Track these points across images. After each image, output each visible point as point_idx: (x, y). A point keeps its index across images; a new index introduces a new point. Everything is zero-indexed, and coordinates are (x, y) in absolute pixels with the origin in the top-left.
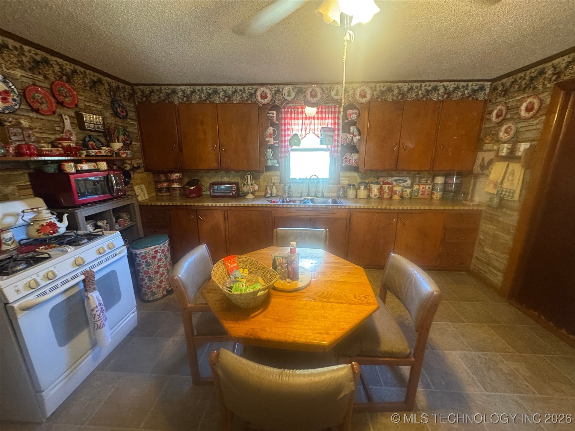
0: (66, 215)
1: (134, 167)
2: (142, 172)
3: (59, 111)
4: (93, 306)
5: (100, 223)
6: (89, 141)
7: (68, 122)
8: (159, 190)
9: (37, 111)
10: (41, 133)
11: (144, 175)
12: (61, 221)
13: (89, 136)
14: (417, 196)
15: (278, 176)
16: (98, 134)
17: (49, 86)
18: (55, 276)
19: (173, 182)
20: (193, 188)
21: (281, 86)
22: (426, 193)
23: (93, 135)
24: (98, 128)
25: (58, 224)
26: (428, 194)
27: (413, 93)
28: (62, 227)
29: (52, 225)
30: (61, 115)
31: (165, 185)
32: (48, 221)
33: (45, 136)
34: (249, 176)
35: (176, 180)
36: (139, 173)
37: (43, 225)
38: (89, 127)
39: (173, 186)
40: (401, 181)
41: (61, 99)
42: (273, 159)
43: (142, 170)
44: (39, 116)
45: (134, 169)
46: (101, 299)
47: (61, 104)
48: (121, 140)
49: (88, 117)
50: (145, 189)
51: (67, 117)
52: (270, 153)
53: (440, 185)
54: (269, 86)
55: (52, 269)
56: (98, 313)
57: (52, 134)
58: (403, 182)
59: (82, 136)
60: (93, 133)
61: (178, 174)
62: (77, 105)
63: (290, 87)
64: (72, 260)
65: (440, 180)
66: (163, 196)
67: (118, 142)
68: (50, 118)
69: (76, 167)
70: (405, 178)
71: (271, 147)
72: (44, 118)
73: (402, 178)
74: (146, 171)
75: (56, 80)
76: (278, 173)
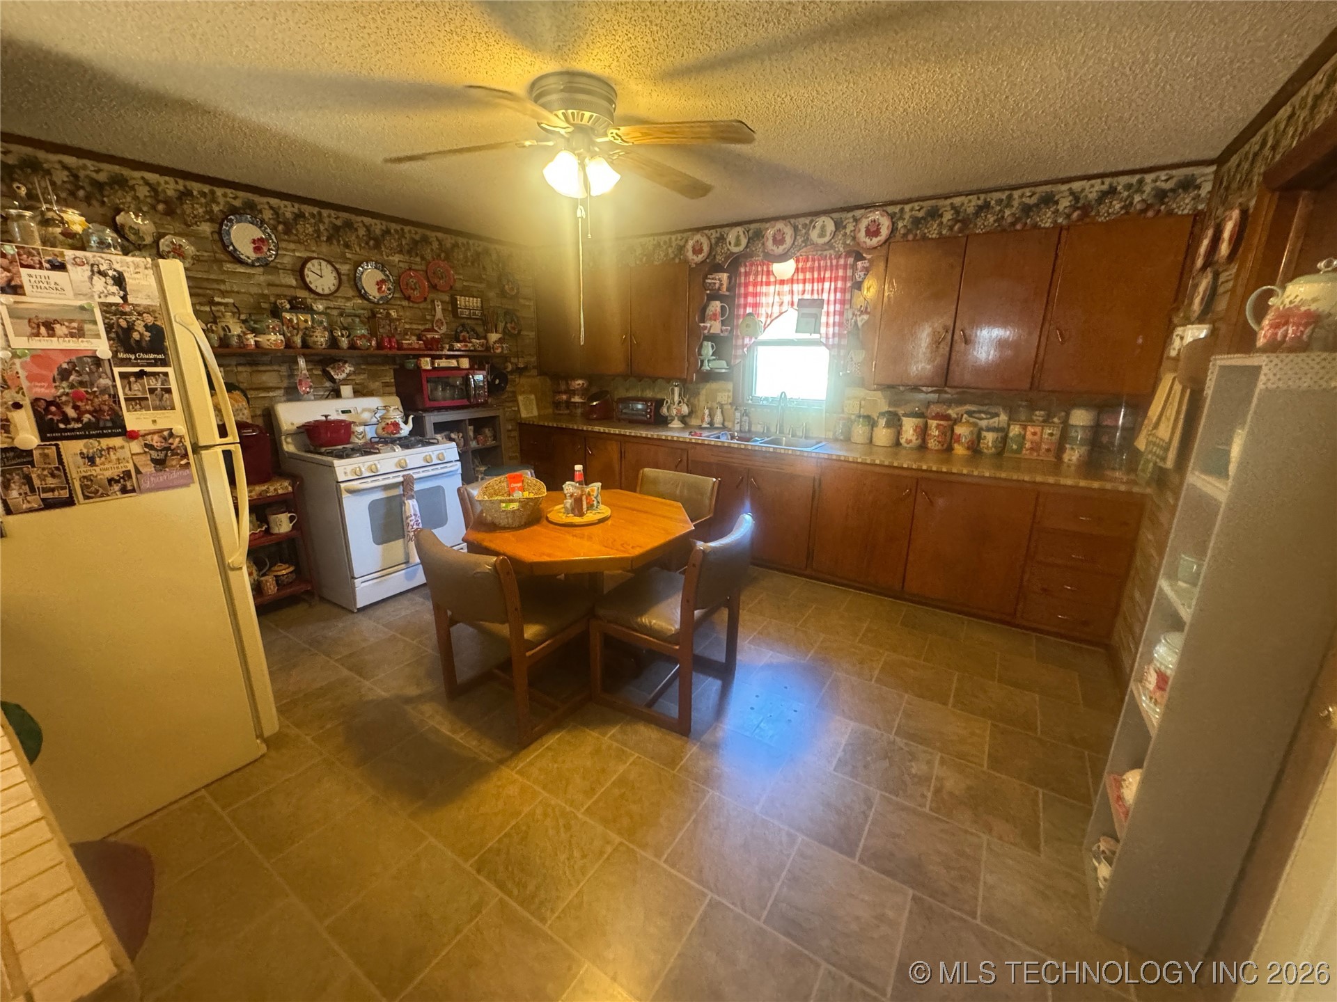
0: (412, 416)
1: (518, 368)
2: (533, 377)
3: (431, 296)
4: (408, 514)
5: (453, 436)
6: (461, 332)
7: (439, 309)
8: (557, 405)
9: (408, 298)
10: (411, 323)
11: (537, 380)
12: (406, 422)
13: (463, 326)
14: (1019, 451)
15: (729, 391)
16: (476, 322)
17: (424, 267)
18: (377, 471)
19: (573, 393)
20: (595, 403)
21: (726, 229)
22: (1045, 447)
23: (468, 324)
24: (474, 314)
25: (402, 425)
26: (1048, 450)
27: (989, 216)
28: (406, 430)
29: (396, 425)
30: (433, 301)
31: (564, 397)
32: (393, 420)
33: (414, 326)
34: (676, 390)
35: (577, 389)
36: (529, 377)
37: (388, 424)
38: (462, 313)
39: (573, 400)
40: (983, 415)
41: (436, 281)
42: (714, 360)
43: (534, 372)
44: (411, 304)
45: (520, 371)
46: (417, 509)
47: (434, 287)
48: (500, 329)
49: (462, 301)
50: (534, 402)
51: (439, 303)
52: (708, 349)
53: (1079, 430)
54: (706, 232)
55: (376, 462)
56: (412, 523)
57: (422, 324)
58: (989, 416)
59: (454, 325)
60: (469, 321)
61: (580, 382)
62: (451, 287)
63: (740, 230)
64: (397, 460)
65: (1080, 418)
66: (562, 414)
67: (496, 332)
68: (422, 306)
69: (433, 363)
70: (993, 410)
71: (712, 338)
72: (416, 306)
73: (987, 407)
74: (540, 374)
75: (434, 259)
76: (730, 386)
